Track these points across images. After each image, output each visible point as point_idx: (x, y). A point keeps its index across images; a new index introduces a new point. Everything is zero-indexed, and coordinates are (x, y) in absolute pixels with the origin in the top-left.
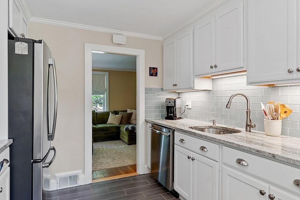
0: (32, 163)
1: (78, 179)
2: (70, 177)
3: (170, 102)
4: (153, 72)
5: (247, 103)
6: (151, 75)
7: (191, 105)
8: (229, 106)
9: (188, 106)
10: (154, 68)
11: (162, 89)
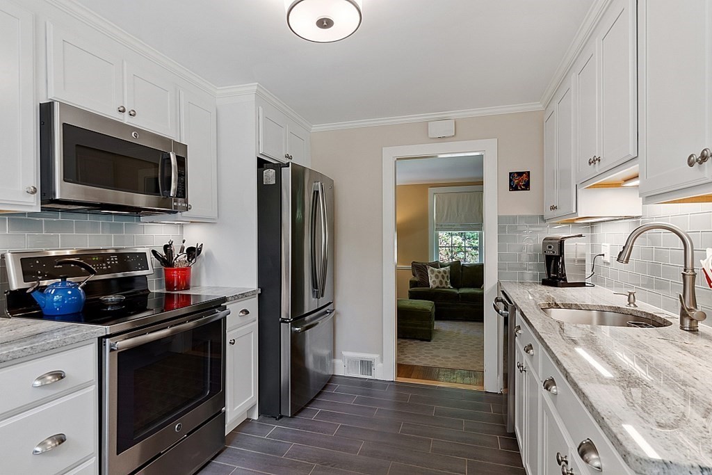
0: (280, 322)
1: (373, 368)
2: (362, 361)
3: (550, 247)
4: (519, 181)
5: (683, 251)
6: (512, 188)
7: (609, 253)
8: (624, 257)
9: (603, 255)
10: (520, 174)
11: (542, 217)
